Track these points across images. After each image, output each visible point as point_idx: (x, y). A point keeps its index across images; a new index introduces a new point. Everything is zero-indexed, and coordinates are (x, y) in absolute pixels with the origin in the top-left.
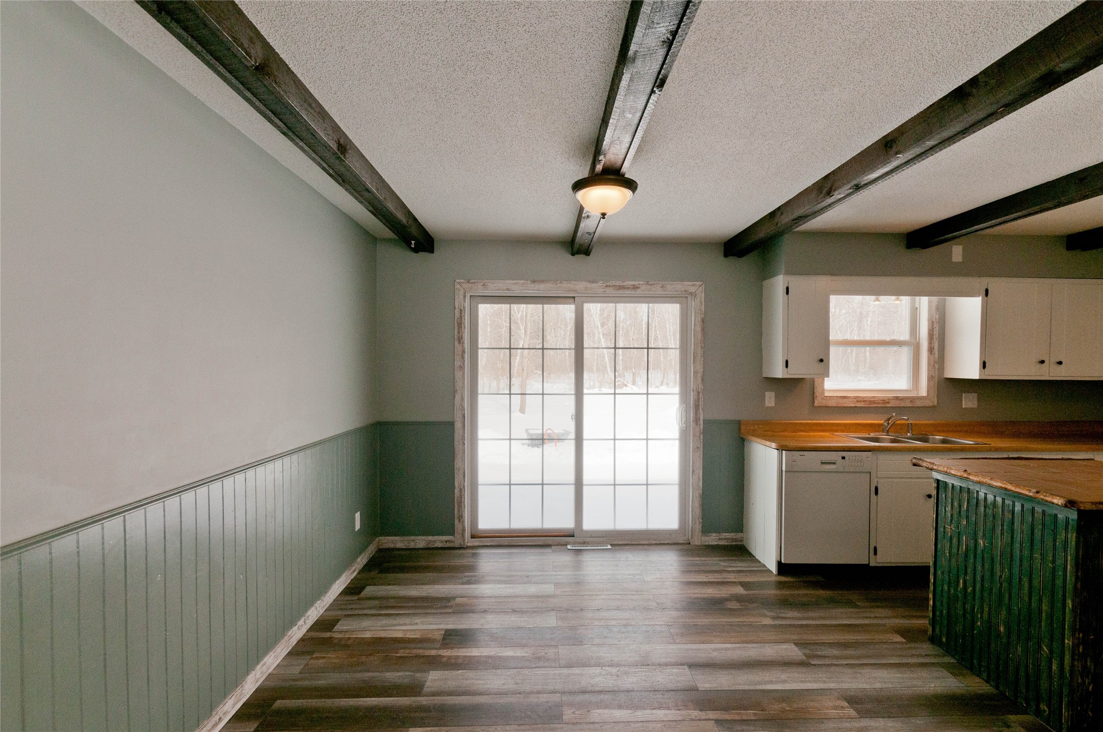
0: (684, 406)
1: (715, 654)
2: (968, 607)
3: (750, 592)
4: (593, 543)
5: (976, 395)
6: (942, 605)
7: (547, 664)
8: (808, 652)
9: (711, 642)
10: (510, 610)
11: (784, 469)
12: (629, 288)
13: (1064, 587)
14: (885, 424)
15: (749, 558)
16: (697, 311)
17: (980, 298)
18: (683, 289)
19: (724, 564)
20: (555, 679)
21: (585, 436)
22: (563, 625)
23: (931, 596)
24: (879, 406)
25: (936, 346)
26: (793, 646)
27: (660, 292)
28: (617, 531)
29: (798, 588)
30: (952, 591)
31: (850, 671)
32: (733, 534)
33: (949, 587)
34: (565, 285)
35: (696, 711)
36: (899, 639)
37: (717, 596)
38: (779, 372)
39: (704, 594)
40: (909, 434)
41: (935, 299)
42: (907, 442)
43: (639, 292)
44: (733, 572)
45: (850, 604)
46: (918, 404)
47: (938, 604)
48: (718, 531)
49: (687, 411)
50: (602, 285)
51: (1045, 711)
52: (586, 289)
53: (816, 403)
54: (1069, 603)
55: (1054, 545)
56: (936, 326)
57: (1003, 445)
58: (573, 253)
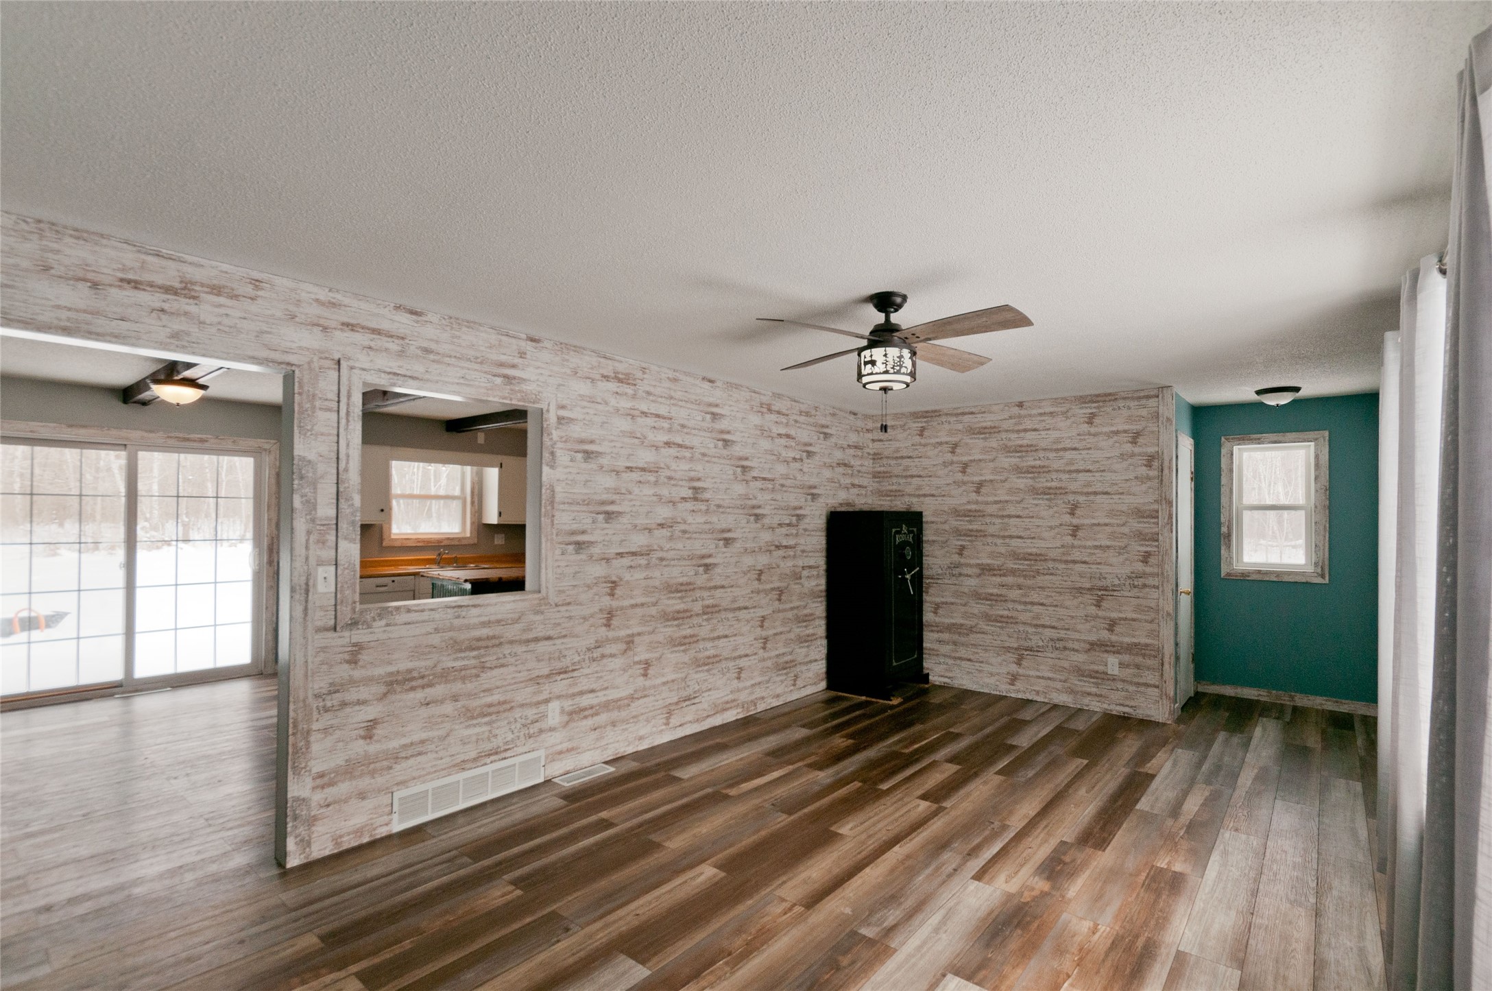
0: (257, 549)
4: (147, 689)
5: (504, 535)
12: (195, 441)
14: (439, 558)
16: (271, 466)
17: (498, 468)
18: (256, 446)
21: (138, 583)
24: (434, 544)
25: (475, 501)
27: (230, 446)
28: (178, 674)
34: (114, 432)
40: (455, 565)
41: (475, 468)
43: (207, 445)
46: (464, 542)
49: (260, 554)
50: (163, 435)
52: (143, 438)
53: (384, 544)
56: (476, 487)
58: (125, 401)
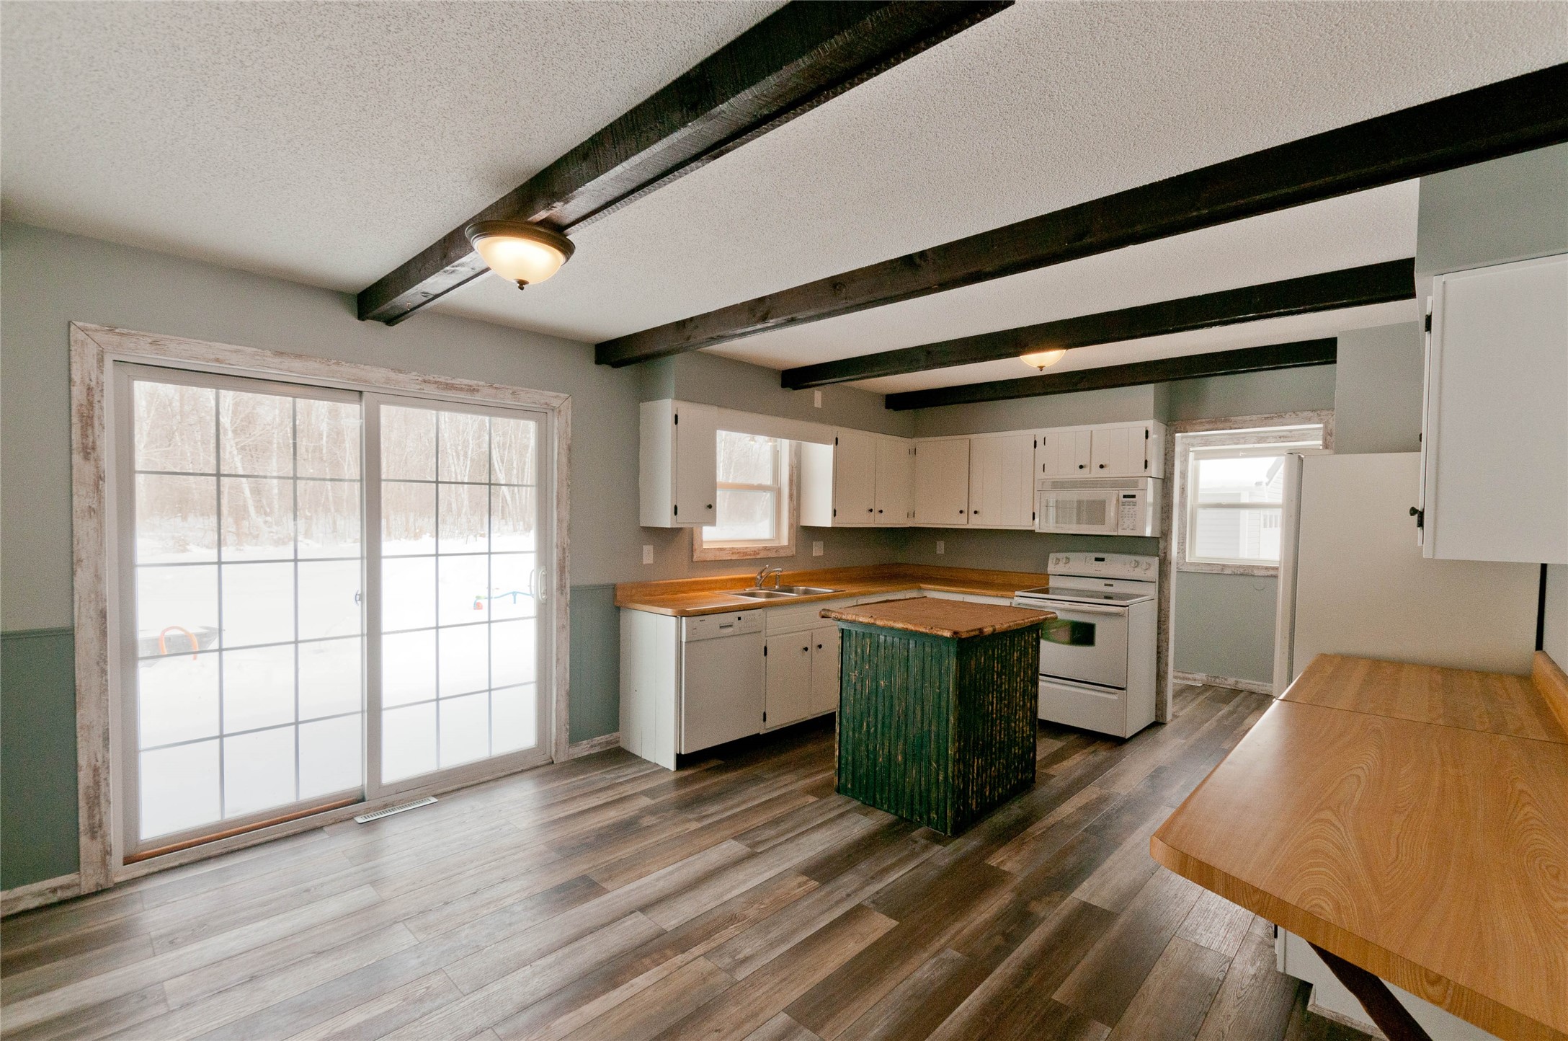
0: (543, 568)
1: (661, 884)
2: (871, 748)
3: (657, 800)
4: (401, 802)
5: (822, 542)
6: (847, 753)
7: (439, 1001)
8: (748, 842)
9: (649, 873)
10: (310, 955)
11: (684, 640)
12: (461, 389)
13: (948, 707)
14: (758, 577)
15: (636, 761)
16: (562, 435)
17: (832, 446)
18: (543, 401)
19: (613, 776)
20: (468, 1015)
21: (386, 626)
22: (430, 936)
23: (837, 746)
24: (751, 557)
25: (795, 493)
26: (733, 842)
27: (510, 401)
28: (443, 772)
29: (703, 779)
30: (857, 735)
31: (791, 846)
32: (607, 736)
33: (854, 733)
34: (347, 369)
35: (678, 956)
36: (812, 799)
37: (625, 816)
38: (666, 521)
39: (608, 820)
40: (777, 587)
41: (794, 442)
42: (780, 596)
43: (478, 397)
44: (627, 781)
45: (757, 780)
46: (782, 554)
47: (843, 753)
48: (591, 737)
49: (547, 578)
50: (417, 378)
51: (934, 818)
52: (388, 381)
53: (695, 557)
54: (952, 719)
55: (940, 671)
56: (795, 472)
57: (854, 591)
58: (362, 316)
